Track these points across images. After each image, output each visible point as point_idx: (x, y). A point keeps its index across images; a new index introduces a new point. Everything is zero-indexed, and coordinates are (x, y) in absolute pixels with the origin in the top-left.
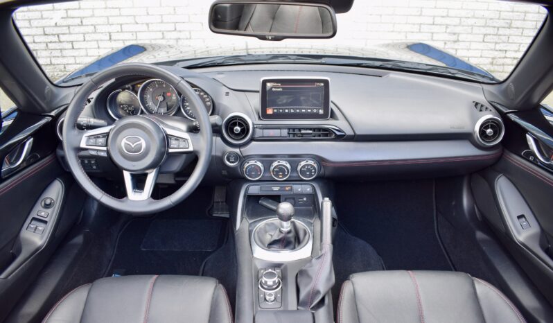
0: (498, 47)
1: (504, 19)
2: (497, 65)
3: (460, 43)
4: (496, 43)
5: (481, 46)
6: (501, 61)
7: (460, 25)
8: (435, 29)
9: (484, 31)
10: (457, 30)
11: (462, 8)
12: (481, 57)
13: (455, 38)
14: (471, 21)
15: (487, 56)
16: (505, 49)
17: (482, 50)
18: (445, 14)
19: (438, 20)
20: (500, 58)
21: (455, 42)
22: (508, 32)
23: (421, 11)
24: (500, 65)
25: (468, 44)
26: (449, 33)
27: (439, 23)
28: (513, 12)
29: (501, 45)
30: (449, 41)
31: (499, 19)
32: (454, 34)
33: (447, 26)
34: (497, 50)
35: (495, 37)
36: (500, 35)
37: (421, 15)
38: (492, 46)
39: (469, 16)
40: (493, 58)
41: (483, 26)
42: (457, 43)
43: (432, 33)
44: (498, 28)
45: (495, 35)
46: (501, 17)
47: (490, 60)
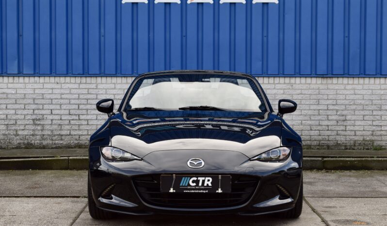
0: (374, 123)
1: (375, 105)
2: (377, 136)
3: (348, 122)
4: (373, 121)
5: (363, 123)
6: (379, 133)
7: (346, 109)
8: (329, 113)
9: (362, 113)
10: (345, 113)
11: (345, 99)
12: (364, 130)
13: (343, 118)
14: (354, 107)
15: (368, 129)
16: (380, 124)
17: (364, 126)
18: (334, 103)
19: (331, 107)
20: (377, 131)
21: (344, 121)
22: (380, 113)
23: (319, 102)
24: (379, 136)
25: (353, 122)
26: (339, 115)
27: (332, 108)
28: (381, 100)
29: (377, 122)
30: (340, 120)
31: (372, 105)
32: (343, 115)
33: (337, 111)
34: (374, 126)
35: (371, 117)
36: (374, 115)
37: (318, 104)
38: (370, 123)
39: (351, 104)
40: (373, 131)
41: (361, 110)
42: (346, 122)
43: (328, 115)
44: (372, 111)
45: (371, 115)
46: (373, 104)
47: (371, 132)
